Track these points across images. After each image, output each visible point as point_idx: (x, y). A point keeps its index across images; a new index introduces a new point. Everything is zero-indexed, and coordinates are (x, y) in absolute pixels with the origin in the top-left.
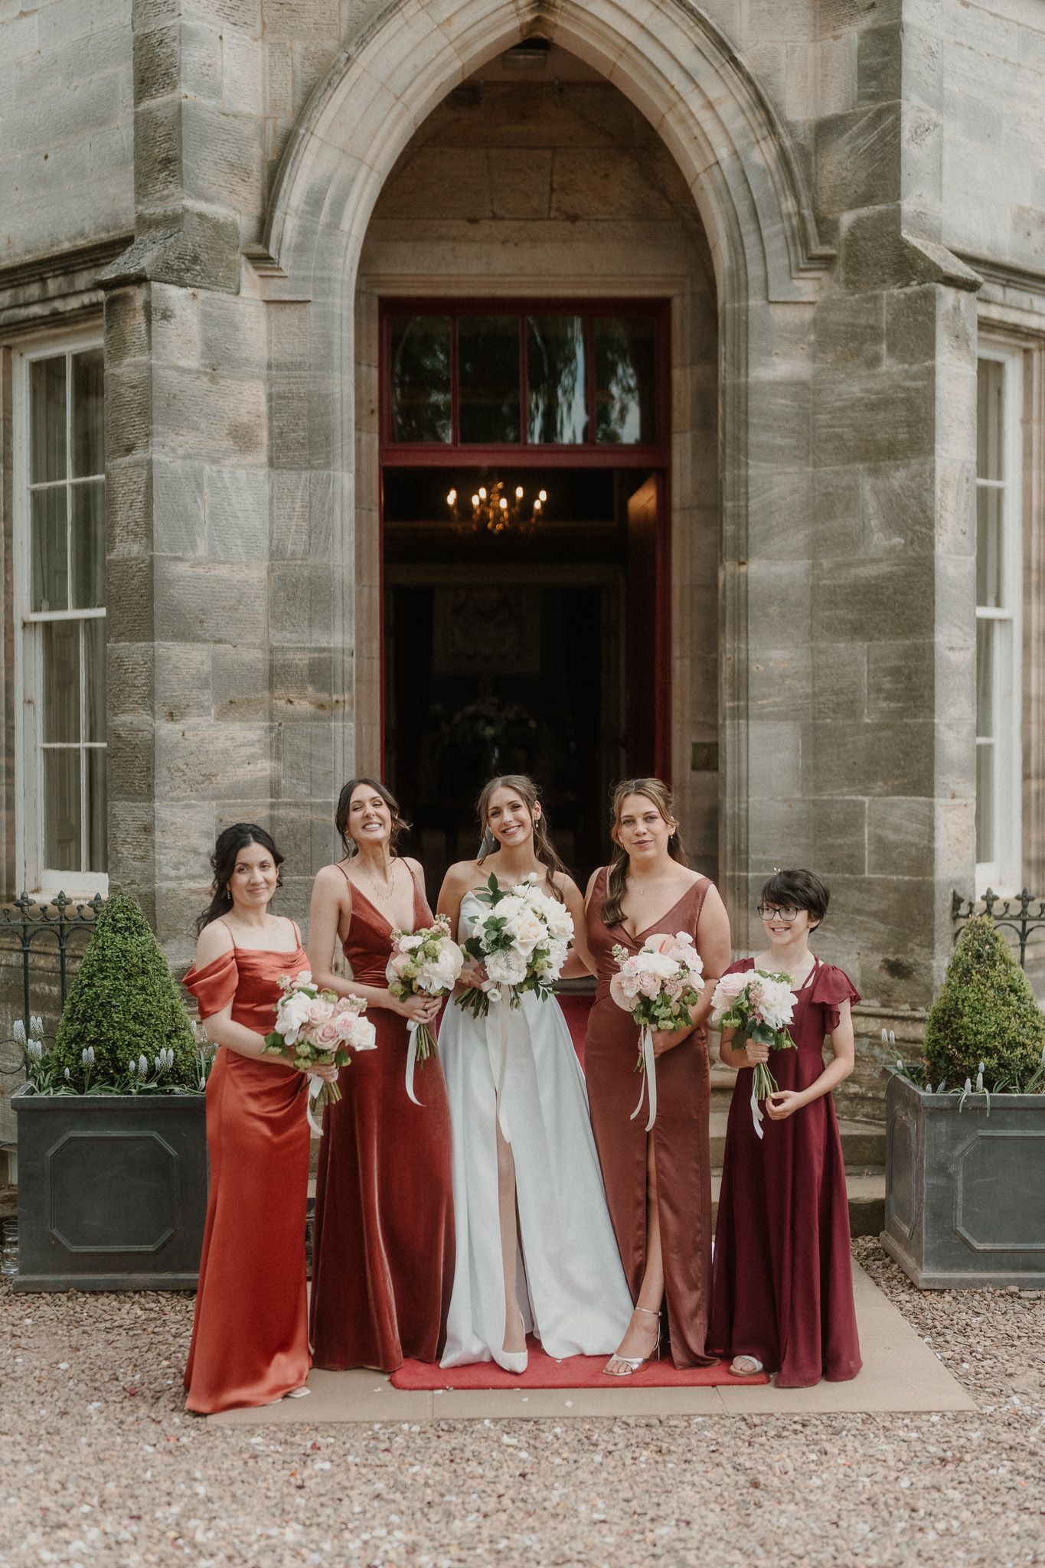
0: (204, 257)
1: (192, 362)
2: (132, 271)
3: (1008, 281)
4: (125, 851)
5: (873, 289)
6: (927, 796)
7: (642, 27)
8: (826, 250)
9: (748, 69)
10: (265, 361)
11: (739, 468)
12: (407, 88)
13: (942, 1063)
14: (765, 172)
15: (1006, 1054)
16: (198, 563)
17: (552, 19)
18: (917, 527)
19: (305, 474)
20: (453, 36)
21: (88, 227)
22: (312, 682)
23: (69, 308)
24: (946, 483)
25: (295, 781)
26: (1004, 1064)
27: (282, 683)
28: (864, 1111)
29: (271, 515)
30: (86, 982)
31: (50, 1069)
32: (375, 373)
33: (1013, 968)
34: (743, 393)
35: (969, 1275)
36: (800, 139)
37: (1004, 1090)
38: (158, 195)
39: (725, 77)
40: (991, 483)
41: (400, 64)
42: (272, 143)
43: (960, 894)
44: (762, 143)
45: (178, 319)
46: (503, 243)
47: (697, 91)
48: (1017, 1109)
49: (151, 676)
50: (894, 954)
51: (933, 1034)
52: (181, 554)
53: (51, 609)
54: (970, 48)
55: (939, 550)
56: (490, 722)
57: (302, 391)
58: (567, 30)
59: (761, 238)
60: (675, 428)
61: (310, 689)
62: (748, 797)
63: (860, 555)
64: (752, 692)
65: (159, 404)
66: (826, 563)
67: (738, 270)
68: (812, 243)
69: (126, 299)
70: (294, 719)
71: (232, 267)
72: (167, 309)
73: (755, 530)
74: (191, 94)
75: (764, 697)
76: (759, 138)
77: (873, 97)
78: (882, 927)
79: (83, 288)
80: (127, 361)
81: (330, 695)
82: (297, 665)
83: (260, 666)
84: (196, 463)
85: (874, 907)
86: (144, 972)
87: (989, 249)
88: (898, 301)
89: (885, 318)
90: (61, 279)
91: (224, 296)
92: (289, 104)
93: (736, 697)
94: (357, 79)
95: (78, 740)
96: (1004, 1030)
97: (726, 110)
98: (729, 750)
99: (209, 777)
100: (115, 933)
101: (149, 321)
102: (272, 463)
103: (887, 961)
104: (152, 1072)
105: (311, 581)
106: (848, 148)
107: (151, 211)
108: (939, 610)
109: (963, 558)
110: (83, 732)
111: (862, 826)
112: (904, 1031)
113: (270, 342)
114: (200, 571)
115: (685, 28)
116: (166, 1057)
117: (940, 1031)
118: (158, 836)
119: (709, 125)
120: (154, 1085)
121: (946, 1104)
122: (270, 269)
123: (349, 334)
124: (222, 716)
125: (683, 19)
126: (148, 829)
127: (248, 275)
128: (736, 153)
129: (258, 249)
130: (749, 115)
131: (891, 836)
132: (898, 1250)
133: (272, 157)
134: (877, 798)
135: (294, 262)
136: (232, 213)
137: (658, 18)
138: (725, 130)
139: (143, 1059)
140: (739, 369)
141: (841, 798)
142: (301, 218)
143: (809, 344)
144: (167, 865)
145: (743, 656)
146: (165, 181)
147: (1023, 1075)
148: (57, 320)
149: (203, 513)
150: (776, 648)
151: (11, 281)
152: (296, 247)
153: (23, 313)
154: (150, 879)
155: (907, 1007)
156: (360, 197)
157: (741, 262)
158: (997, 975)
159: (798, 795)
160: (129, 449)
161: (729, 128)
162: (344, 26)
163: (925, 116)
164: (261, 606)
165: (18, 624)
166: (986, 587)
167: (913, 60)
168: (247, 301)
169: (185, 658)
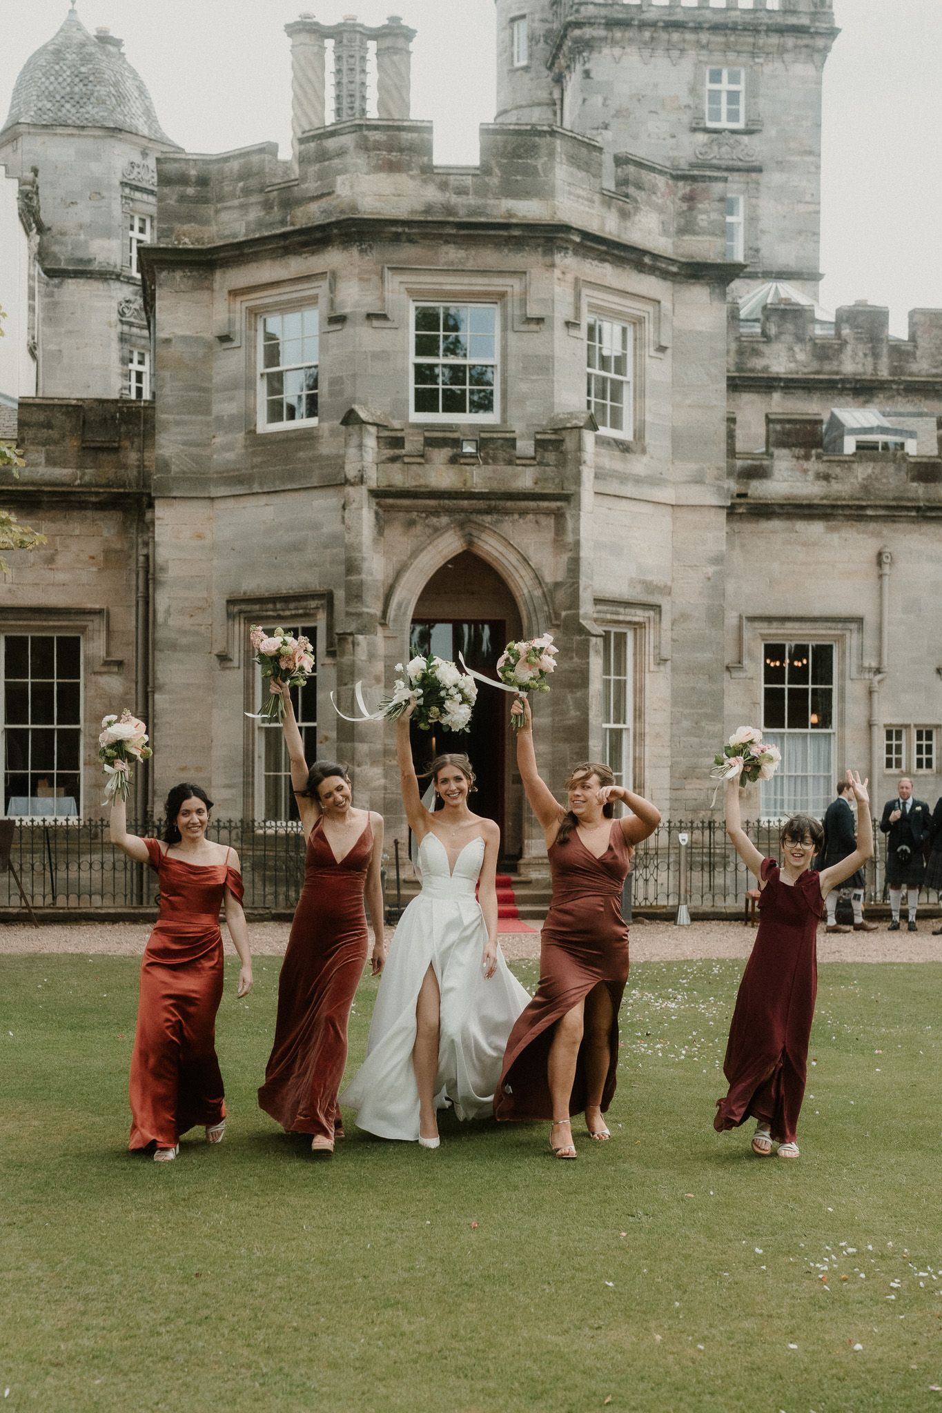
0: (367, 625)
1: (364, 658)
2: (348, 631)
5: (571, 636)
7: (500, 553)
8: (558, 622)
9: (533, 567)
10: (383, 656)
14: (538, 597)
17: (473, 549)
18: (584, 710)
23: (285, 614)
25: (391, 786)
27: (387, 755)
36: (549, 588)
38: (353, 606)
39: (526, 569)
40: (622, 678)
42: (387, 589)
44: (537, 589)
45: (361, 645)
47: (517, 573)
49: (353, 753)
55: (590, 717)
58: (476, 551)
63: (567, 717)
65: (356, 671)
66: (556, 719)
68: (553, 620)
69: (345, 639)
70: (392, 766)
71: (375, 627)
72: (358, 642)
74: (364, 575)
76: (536, 587)
77: (571, 577)
79: (292, 608)
80: (349, 657)
83: (382, 750)
88: (578, 640)
89: (575, 646)
91: (373, 637)
97: (526, 579)
101: (353, 646)
102: (385, 687)
106: (563, 592)
107: (351, 610)
108: (590, 735)
110: (283, 769)
113: (386, 650)
115: (514, 554)
119: (522, 584)
122: (386, 627)
124: (371, 765)
127: (379, 629)
128: (529, 592)
129: (383, 621)
130: (533, 581)
133: (387, 593)
135: (393, 624)
136: (375, 611)
137: (505, 551)
142: (395, 611)
146: (356, 602)
148: (279, 617)
151: (260, 602)
152: (393, 620)
160: (346, 684)
161: (527, 584)
162: (409, 553)
163: (587, 583)
164: (382, 731)
165: (256, 728)
166: (620, 718)
167: (584, 567)
168: (379, 638)
169: (362, 748)
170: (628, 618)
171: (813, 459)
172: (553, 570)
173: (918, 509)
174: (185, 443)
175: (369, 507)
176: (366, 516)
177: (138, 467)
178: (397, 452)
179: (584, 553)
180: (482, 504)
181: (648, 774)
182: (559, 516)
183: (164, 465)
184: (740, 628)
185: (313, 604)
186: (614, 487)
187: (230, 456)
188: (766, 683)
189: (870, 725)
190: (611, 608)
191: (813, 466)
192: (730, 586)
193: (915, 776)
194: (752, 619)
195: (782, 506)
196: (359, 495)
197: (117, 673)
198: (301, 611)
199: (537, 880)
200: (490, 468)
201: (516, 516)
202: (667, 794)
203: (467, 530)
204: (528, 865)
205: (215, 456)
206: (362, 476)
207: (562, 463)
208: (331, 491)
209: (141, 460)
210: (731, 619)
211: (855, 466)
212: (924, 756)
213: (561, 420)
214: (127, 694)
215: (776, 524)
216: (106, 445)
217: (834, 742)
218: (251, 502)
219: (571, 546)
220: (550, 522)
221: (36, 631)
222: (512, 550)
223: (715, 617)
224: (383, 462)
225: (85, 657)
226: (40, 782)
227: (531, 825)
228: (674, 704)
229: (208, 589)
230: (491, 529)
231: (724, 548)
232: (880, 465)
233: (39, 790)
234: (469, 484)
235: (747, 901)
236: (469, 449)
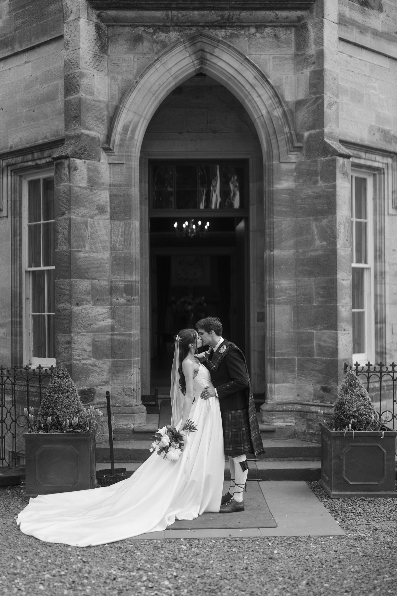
0: (88, 149)
1: (84, 184)
2: (64, 154)
3: (367, 151)
4: (61, 350)
5: (315, 158)
6: (335, 330)
7: (236, 70)
8: (300, 145)
9: (272, 84)
10: (109, 184)
11: (271, 219)
12: (157, 91)
13: (338, 421)
14: (278, 118)
15: (360, 418)
16: (86, 252)
17: (206, 68)
18: (331, 239)
19: (122, 222)
20: (172, 74)
21: (48, 135)
22: (125, 292)
23: (41, 163)
24: (341, 224)
25: (119, 326)
26: (359, 421)
27: (115, 293)
28: (315, 438)
29: (111, 236)
30: (48, 395)
31: (36, 424)
32: (147, 185)
33: (362, 389)
34: (272, 193)
35: (348, 493)
36: (290, 107)
37: (359, 430)
38: (73, 128)
39: (264, 87)
40: (363, 220)
41: (154, 83)
42: (111, 110)
43: (347, 364)
44: (277, 109)
45: (79, 170)
46: (191, 140)
47: (255, 91)
48: (363, 436)
49: (71, 291)
50: (325, 384)
51: (335, 411)
52: (80, 250)
53: (35, 266)
54: (352, 71)
55: (338, 246)
56: (190, 304)
57: (121, 193)
58: (210, 70)
59: (277, 140)
60: (251, 203)
61: (125, 295)
62: (274, 331)
63: (312, 248)
64: (276, 295)
65: (73, 199)
66: (300, 251)
67: (270, 151)
68: (295, 142)
69: (62, 164)
70: (119, 305)
71: (97, 152)
72: (76, 167)
73: (276, 240)
74: (84, 95)
75: (280, 297)
76: (276, 107)
77: (314, 93)
78: (320, 375)
79: (46, 156)
80: (62, 184)
81: (131, 297)
82: (120, 287)
83: (107, 287)
84: (85, 219)
85: (318, 368)
86: (68, 391)
87: (360, 140)
88: (324, 162)
89: (319, 168)
90: (39, 153)
91: (95, 162)
92: (117, 97)
93: (270, 296)
94: (140, 89)
95: (45, 312)
96: (359, 410)
97: (265, 98)
98: (268, 315)
99: (90, 325)
100: (58, 378)
101: (69, 171)
102: (111, 218)
103: (322, 387)
104: (71, 425)
105: (125, 258)
106: (306, 110)
107: (70, 134)
108: (339, 267)
109: (347, 249)
110: (46, 309)
111: (313, 341)
112: (328, 411)
113: (111, 177)
114: (87, 255)
115: (251, 70)
116: (75, 420)
117: (338, 410)
118: (73, 345)
119: (259, 103)
120: (72, 429)
121: (339, 435)
122: (110, 153)
123: (137, 174)
124: (94, 304)
125: (250, 67)
126: (69, 343)
127: (103, 155)
128: (268, 112)
129: (106, 146)
130: (273, 99)
131: (323, 344)
132: (325, 485)
133: (111, 115)
134: (318, 331)
135: (119, 150)
136: (98, 134)
137: (241, 67)
138: (265, 104)
139: (68, 421)
140: (270, 185)
141: (306, 331)
142: (121, 135)
143: (294, 176)
144: (76, 355)
145: (272, 282)
146: (75, 124)
147: (366, 425)
148: (38, 167)
149: (88, 236)
150: (284, 280)
151: (21, 153)
152: (119, 145)
153: (26, 164)
154: (70, 360)
155: (329, 403)
156: (141, 128)
157: (271, 149)
158: (357, 391)
159: (292, 330)
160: (63, 214)
161: (266, 103)
162: (135, 71)
163: (332, 99)
164: (107, 267)
165: (24, 272)
166: (361, 257)
167: (328, 81)
168: (103, 163)
169: (83, 284)
170: (369, 163)
172: (293, 87)
175: (89, 19)
179: (329, 66)
180: (214, 15)
181: (389, 310)
182: (300, 26)
186: (354, 36)
196: (77, 6)
199: (281, 428)
201: (253, 30)
203: (199, 45)
204: (273, 411)
219: (313, 59)
220: (291, 35)
222: (248, 66)
230: (225, 43)
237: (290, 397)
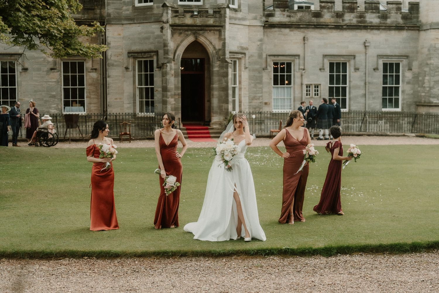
0: (170, 61)
1: (169, 70)
2: (165, 62)
5: (223, 63)
6: (228, 104)
7: (205, 41)
8: (220, 60)
9: (213, 45)
10: (174, 69)
12: (185, 46)
14: (215, 53)
17: (197, 40)
19: (177, 78)
20: (189, 42)
21: (147, 49)
22: (177, 95)
23: (145, 56)
25: (176, 103)
29: (175, 81)
34: (213, 71)
36: (218, 50)
39: (211, 45)
40: (235, 73)
41: (185, 44)
43: (231, 113)
44: (214, 51)
45: (168, 66)
49: (166, 95)
52: (168, 85)
53: (141, 86)
57: (177, 71)
59: (214, 58)
60: (205, 70)
63: (223, 85)
65: (167, 73)
66: (220, 85)
69: (164, 65)
70: (176, 98)
73: (214, 82)
74: (168, 48)
75: (215, 96)
77: (223, 48)
78: (224, 115)
83: (174, 94)
84: (169, 78)
85: (224, 113)
88: (226, 64)
89: (224, 66)
90: (144, 54)
92: (176, 48)
95: (150, 99)
97: (211, 48)
98: (212, 101)
99: (170, 103)
101: (166, 67)
102: (175, 77)
103: (225, 118)
106: (221, 52)
111: (223, 107)
113: (174, 67)
114: (170, 86)
115: (208, 41)
119: (210, 49)
124: (171, 98)
126: (166, 107)
127: (173, 62)
128: (212, 51)
131: (225, 108)
133: (175, 52)
134: (224, 105)
136: (172, 57)
140: (212, 69)
141: (221, 105)
142: (177, 57)
143: (218, 67)
144: (168, 110)
145: (213, 93)
146: (166, 55)
148: (142, 57)
149: (170, 82)
150: (216, 92)
151: (137, 53)
152: (176, 59)
153: (138, 56)
156: (181, 55)
159: (218, 104)
162: (180, 41)
163: (228, 49)
164: (174, 89)
165: (137, 87)
166: (235, 84)
167: (227, 45)
168: (173, 64)
169: (169, 94)
170: (237, 57)
171: (286, 11)
172: (218, 45)
173: (314, 25)
174: (115, 9)
175: (170, 29)
176: (168, 32)
177: (100, 14)
178: (177, 14)
179: (227, 41)
180: (199, 28)
181: (243, 99)
182: (220, 31)
183: (109, 15)
184: (266, 58)
185: (152, 54)
186: (233, 22)
187: (128, 12)
188: (274, 73)
189: (302, 84)
190: (233, 54)
191: (286, 13)
192: (264, 47)
193: (314, 98)
194: (270, 56)
195: (278, 24)
196: (167, 26)
197: (95, 72)
198: (149, 56)
199: (215, 128)
200: (202, 18)
201: (209, 31)
202: (248, 104)
203: (196, 35)
204: (213, 124)
205: (123, 12)
206: (168, 21)
207: (220, 17)
208: (157, 23)
209: (101, 12)
210: (264, 56)
211: (297, 13)
212: (316, 93)
213: (220, 5)
214: (98, 78)
215: (276, 29)
216: (90, 8)
217: (292, 89)
218: (134, 25)
219: (223, 39)
220: (217, 33)
221: (72, 60)
223: (260, 56)
224: (173, 17)
225: (86, 67)
226: (74, 103)
227: (213, 113)
228: (250, 79)
229: (122, 49)
230: (202, 35)
231: (262, 37)
232: (304, 13)
233: (73, 105)
234: (196, 23)
235: (270, 132)
236: (196, 13)
237: (217, 120)
